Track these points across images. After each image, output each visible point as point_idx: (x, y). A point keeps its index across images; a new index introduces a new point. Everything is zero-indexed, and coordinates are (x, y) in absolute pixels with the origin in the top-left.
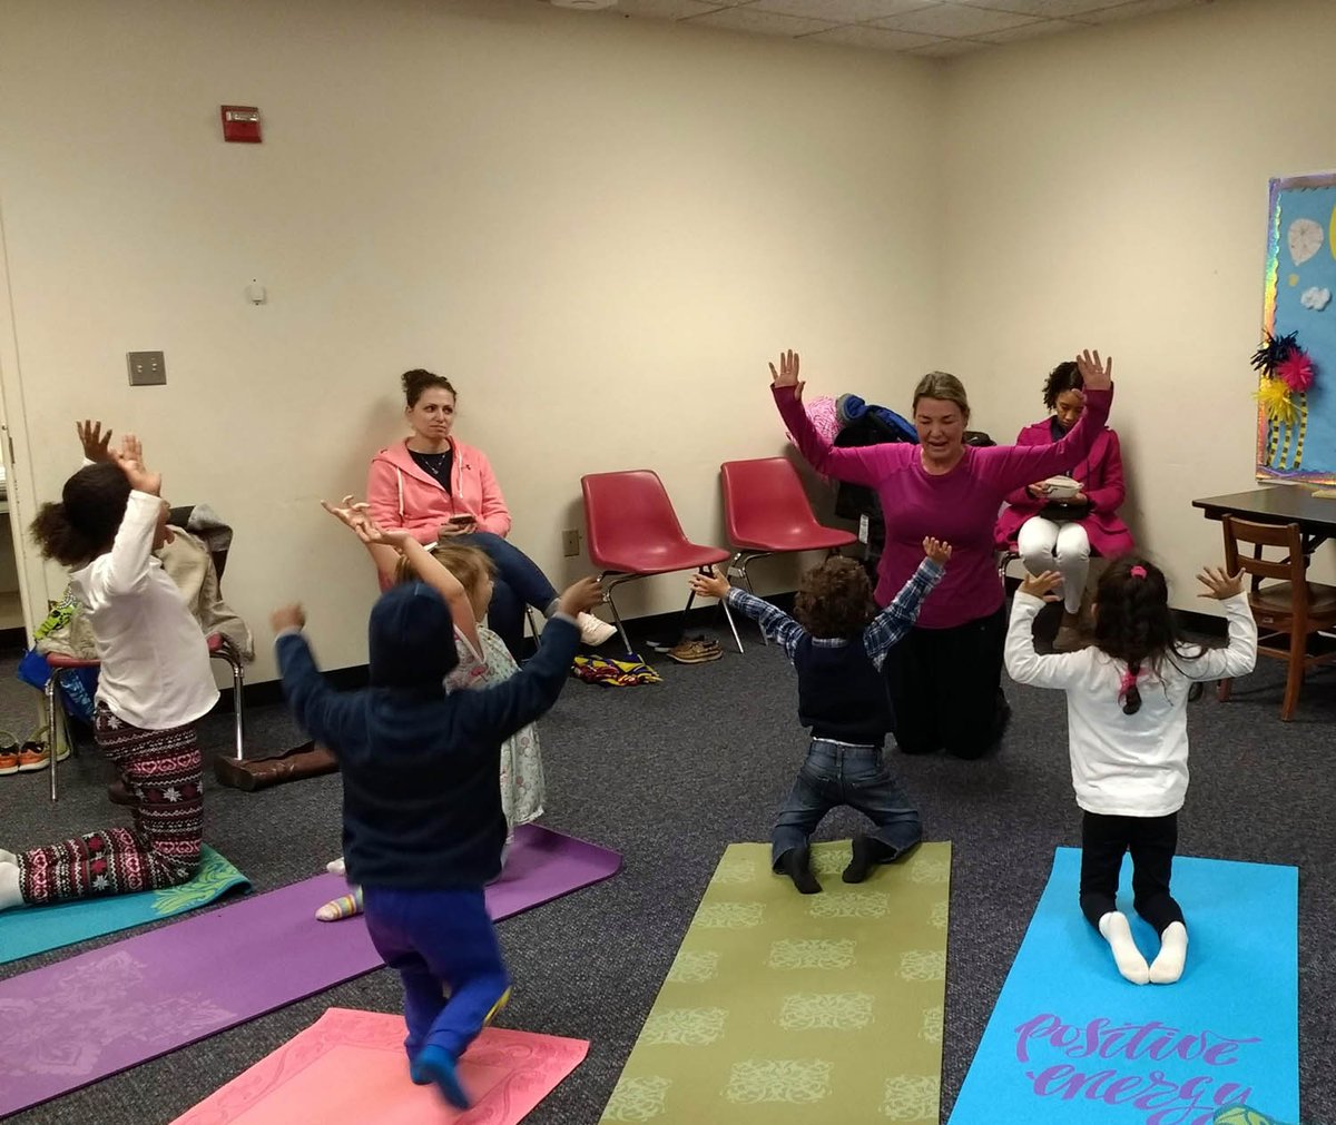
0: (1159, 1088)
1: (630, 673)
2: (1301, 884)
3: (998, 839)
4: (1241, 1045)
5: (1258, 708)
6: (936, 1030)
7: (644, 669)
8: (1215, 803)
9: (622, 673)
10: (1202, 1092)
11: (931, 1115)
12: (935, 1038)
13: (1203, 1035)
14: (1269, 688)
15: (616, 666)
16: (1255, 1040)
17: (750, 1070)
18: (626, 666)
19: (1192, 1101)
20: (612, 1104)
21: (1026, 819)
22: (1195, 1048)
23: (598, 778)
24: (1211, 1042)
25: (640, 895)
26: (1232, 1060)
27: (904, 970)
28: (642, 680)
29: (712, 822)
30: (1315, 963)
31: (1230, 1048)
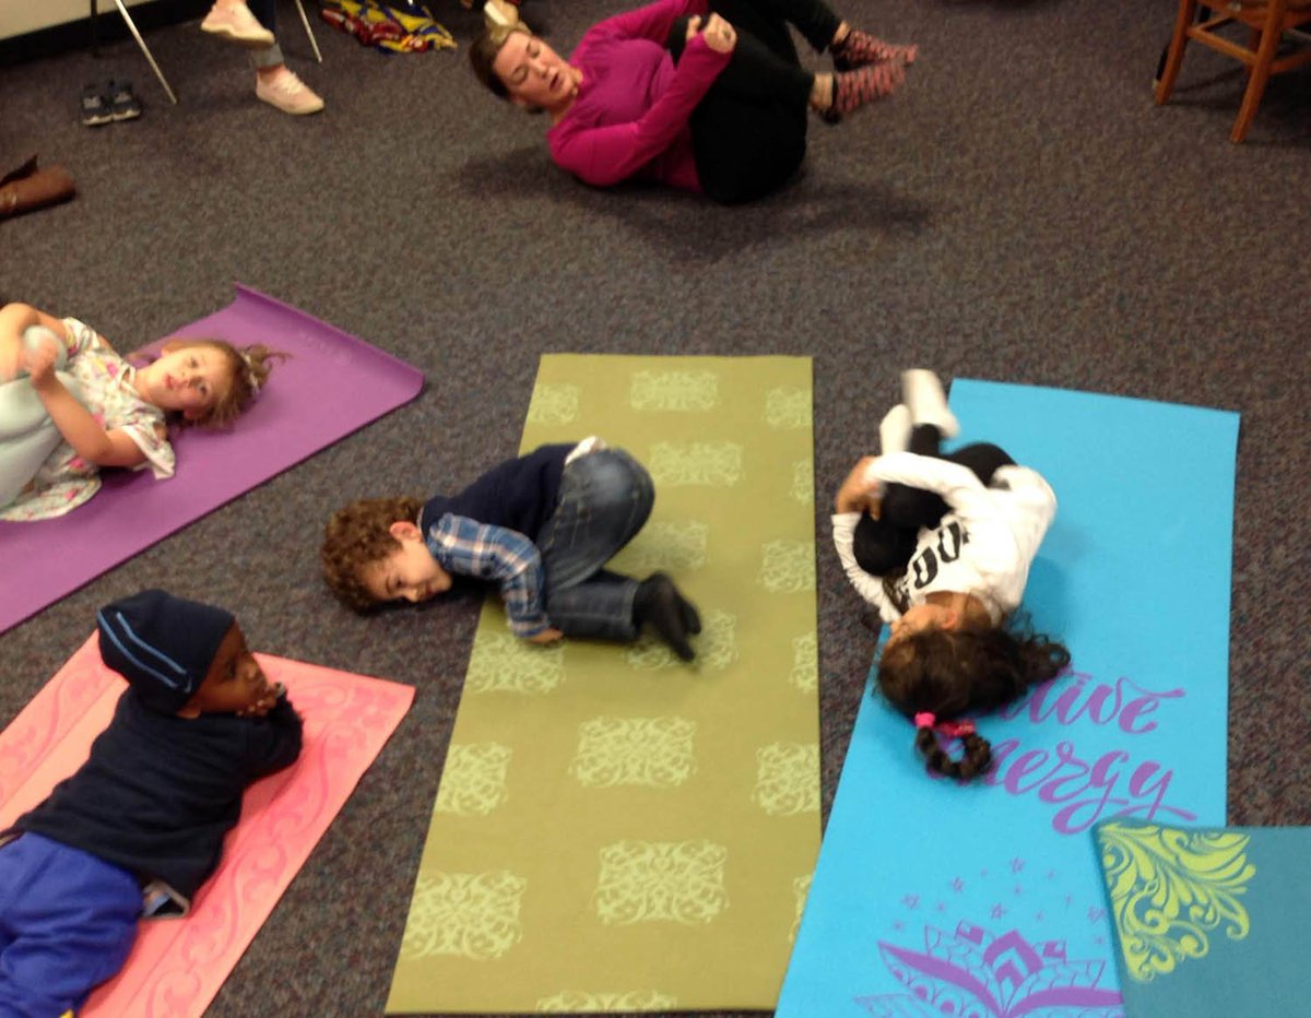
0: (1068, 770)
1: (416, 33)
2: (1242, 435)
3: (885, 352)
4: (1163, 702)
5: (1201, 117)
6: (809, 671)
7: (432, 29)
8: (1145, 290)
9: (404, 33)
10: (1117, 775)
11: (809, 807)
12: (809, 683)
13: (1119, 683)
14: (1218, 79)
15: (397, 21)
16: (1178, 693)
17: (599, 734)
18: (410, 22)
19: (1104, 789)
20: (444, 788)
21: (915, 316)
22: (1109, 704)
23: (390, 224)
24: (1129, 696)
25: (459, 435)
26: (1151, 726)
27: (767, 573)
28: (430, 45)
29: (538, 310)
30: (1255, 567)
31: (1151, 704)
